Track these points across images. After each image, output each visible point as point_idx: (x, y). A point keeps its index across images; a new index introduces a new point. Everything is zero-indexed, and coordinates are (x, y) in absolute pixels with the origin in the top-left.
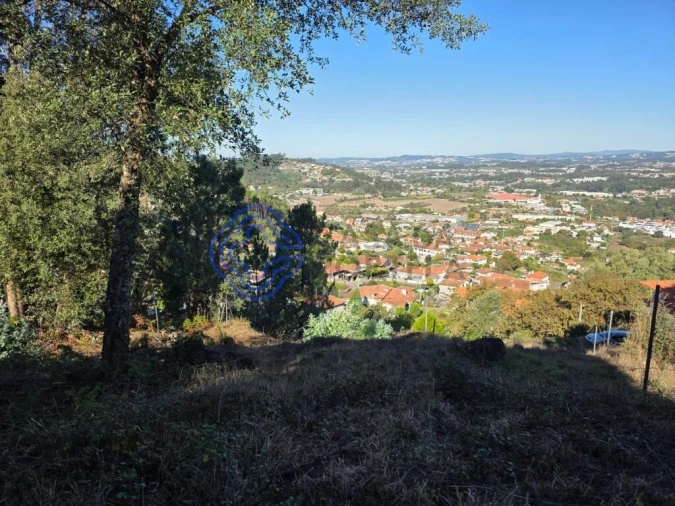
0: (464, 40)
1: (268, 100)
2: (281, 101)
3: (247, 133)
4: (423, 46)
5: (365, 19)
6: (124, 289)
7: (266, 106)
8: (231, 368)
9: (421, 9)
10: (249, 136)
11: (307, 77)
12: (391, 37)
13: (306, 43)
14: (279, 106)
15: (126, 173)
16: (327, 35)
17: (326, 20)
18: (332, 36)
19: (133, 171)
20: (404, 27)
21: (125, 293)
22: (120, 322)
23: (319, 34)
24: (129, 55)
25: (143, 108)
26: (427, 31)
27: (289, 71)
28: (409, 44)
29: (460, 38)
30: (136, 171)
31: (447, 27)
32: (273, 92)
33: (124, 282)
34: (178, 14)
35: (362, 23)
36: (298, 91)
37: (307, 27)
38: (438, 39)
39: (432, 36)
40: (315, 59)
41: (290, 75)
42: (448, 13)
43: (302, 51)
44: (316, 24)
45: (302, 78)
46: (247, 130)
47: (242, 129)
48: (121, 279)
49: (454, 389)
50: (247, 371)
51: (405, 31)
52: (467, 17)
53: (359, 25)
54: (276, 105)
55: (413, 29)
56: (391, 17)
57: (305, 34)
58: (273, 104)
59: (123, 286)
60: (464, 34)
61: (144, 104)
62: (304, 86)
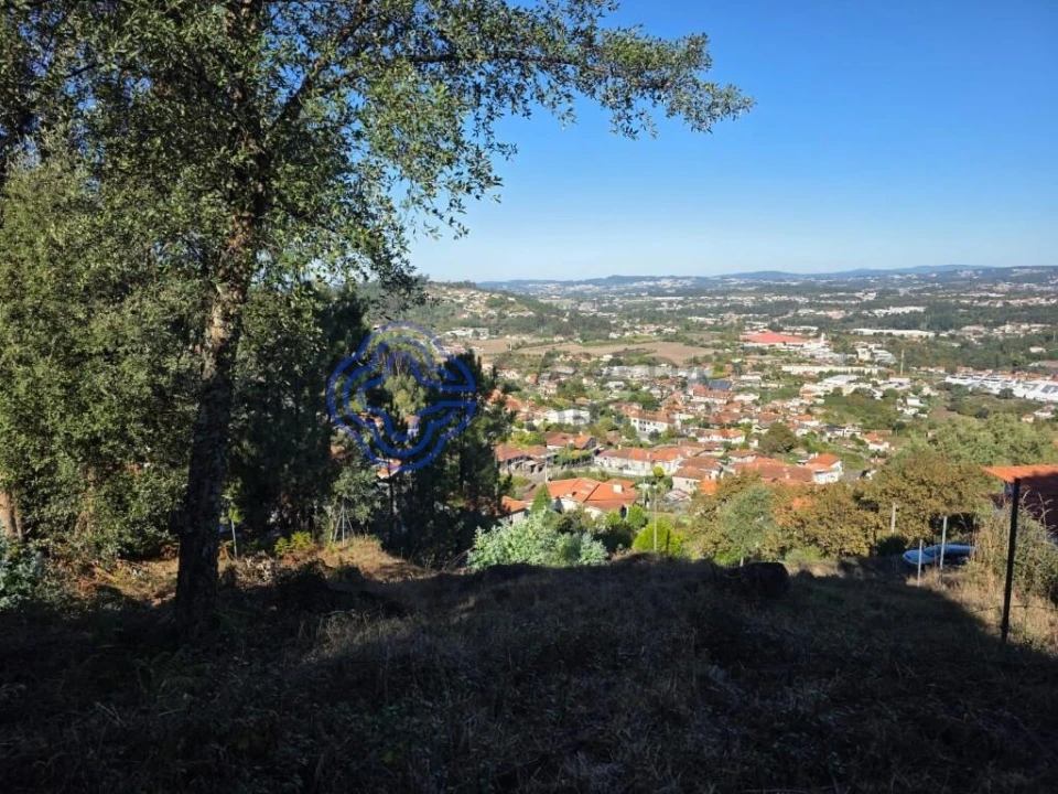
0: (718, 120)
1: (435, 212)
2: (454, 213)
3: (392, 257)
4: (655, 128)
5: (574, 92)
6: (213, 498)
7: (433, 220)
8: (371, 620)
9: (654, 75)
10: (395, 261)
11: (492, 175)
12: (609, 114)
13: (483, 125)
14: (451, 221)
15: (217, 322)
16: (514, 111)
17: (513, 90)
18: (521, 112)
19: (226, 317)
20: (628, 100)
21: (213, 503)
22: (205, 550)
23: (502, 111)
24: (235, 153)
25: (245, 223)
26: (662, 107)
27: (465, 168)
28: (635, 124)
29: (713, 117)
30: (233, 316)
31: (694, 100)
32: (442, 198)
33: (212, 487)
34: (298, 86)
35: (568, 96)
36: (478, 197)
37: (484, 100)
38: (680, 116)
39: (671, 112)
40: (496, 147)
41: (466, 175)
42: (694, 81)
43: (477, 134)
44: (498, 95)
45: (483, 177)
46: (394, 251)
47: (386, 252)
48: (207, 482)
49: (724, 643)
50: (396, 622)
51: (629, 106)
52: (723, 88)
53: (564, 100)
54: (447, 219)
55: (642, 103)
56: (610, 85)
57: (483, 111)
58: (441, 217)
59: (211, 493)
60: (718, 111)
61: (244, 218)
62: (487, 190)
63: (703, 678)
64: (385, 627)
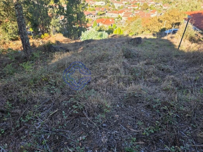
8: (63, 53)
48: (23, 27)
50: (68, 53)
64: (66, 55)
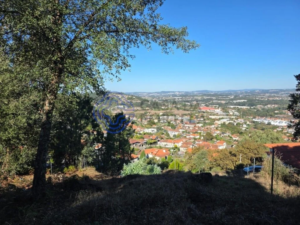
0: (191, 50)
1: (112, 74)
2: (117, 74)
3: (100, 86)
4: (174, 52)
5: (151, 41)
6: (44, 157)
7: (111, 76)
8: (92, 193)
9: (173, 37)
10: (100, 87)
11: (128, 64)
12: (161, 47)
13: (126, 50)
14: (117, 76)
15: (47, 105)
16: (135, 46)
17: (134, 41)
18: (136, 46)
19: (50, 103)
20: (166, 44)
21: (44, 159)
22: (42, 173)
23: (131, 46)
24: (54, 57)
25: (56, 76)
26: (175, 46)
27: (120, 62)
28: (168, 50)
29: (189, 49)
30: (52, 103)
31: (184, 44)
32: (114, 70)
34: (73, 38)
35: (149, 42)
36: (124, 70)
37: (126, 43)
38: (180, 48)
39: (178, 47)
40: (129, 56)
41: (121, 64)
42: (184, 39)
43: (124, 52)
44: (130, 42)
45: (126, 65)
46: (100, 85)
47: (98, 85)
49: (195, 197)
50: (99, 193)
51: (166, 46)
52: (192, 41)
53: (148, 43)
54: (115, 76)
55: (170, 45)
56: (161, 40)
57: (126, 46)
58: (114, 75)
59: (44, 155)
60: (190, 47)
61: (56, 75)
62: (127, 68)
63: (189, 208)
64: (96, 195)
